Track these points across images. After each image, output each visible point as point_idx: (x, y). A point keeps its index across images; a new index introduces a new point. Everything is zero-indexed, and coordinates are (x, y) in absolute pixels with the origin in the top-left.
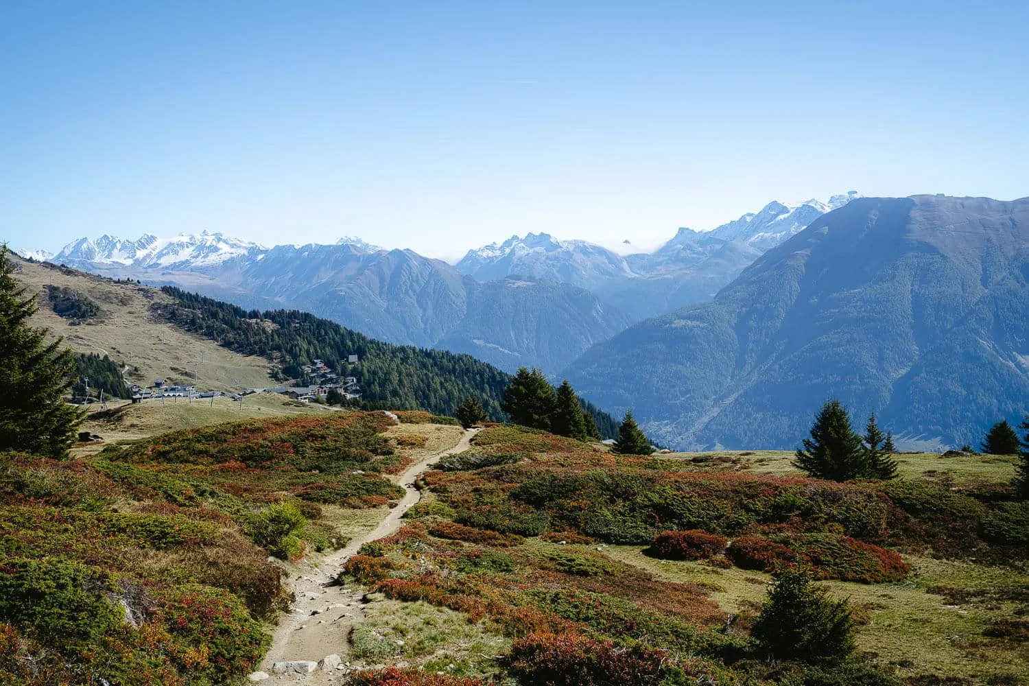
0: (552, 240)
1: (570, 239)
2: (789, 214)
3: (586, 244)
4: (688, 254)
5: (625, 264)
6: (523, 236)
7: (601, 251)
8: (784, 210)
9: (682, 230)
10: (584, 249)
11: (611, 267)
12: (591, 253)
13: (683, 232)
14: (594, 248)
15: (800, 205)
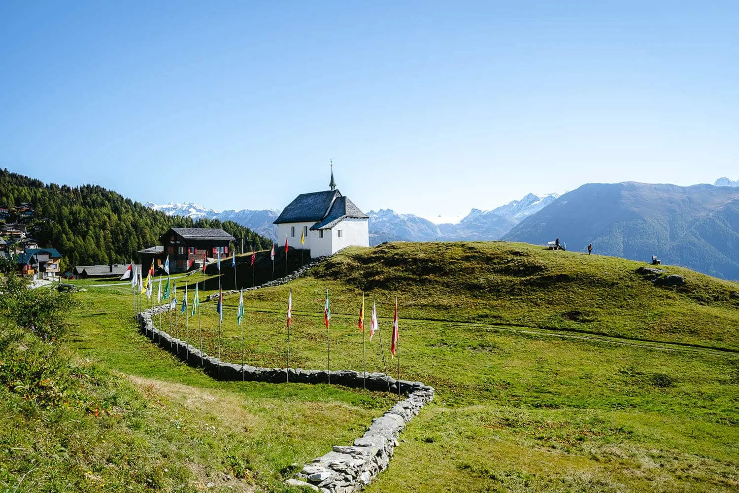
0: (394, 213)
1: (406, 213)
2: (539, 201)
3: (415, 217)
4: (477, 223)
5: (438, 229)
6: (376, 211)
7: (423, 221)
8: (537, 199)
9: (474, 210)
10: (413, 219)
11: (429, 231)
12: (418, 222)
13: (474, 211)
14: (419, 218)
15: (546, 196)
